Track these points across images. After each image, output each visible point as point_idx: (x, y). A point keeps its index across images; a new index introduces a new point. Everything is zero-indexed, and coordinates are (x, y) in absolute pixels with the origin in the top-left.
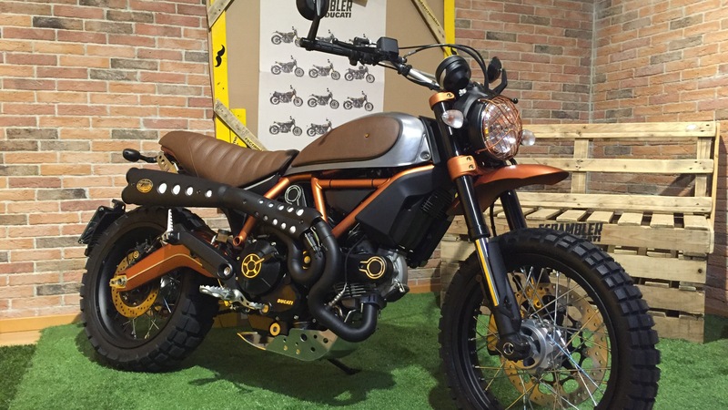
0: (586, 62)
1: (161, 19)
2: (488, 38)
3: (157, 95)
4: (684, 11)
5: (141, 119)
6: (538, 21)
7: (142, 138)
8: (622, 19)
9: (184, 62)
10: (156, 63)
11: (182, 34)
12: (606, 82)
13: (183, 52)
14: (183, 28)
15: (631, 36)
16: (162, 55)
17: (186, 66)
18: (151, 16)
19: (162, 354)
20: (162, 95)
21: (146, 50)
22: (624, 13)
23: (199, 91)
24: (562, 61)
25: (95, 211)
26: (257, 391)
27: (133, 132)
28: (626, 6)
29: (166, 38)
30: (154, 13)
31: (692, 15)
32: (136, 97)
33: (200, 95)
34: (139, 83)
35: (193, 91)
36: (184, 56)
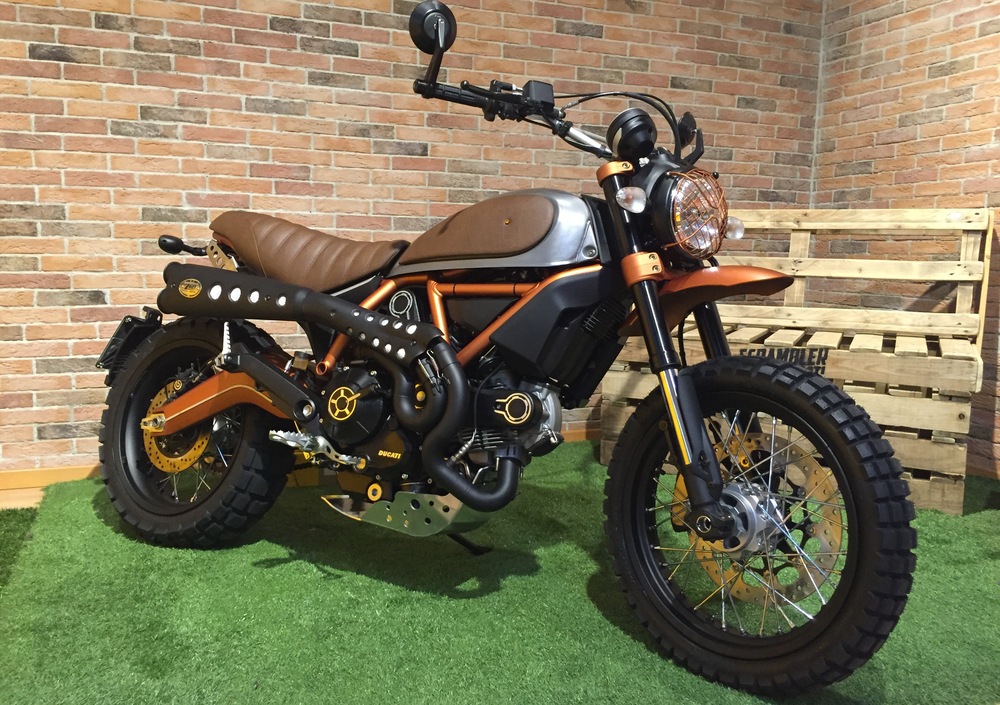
0: (808, 123)
1: (211, 51)
2: (674, 85)
3: (205, 159)
4: (948, 53)
5: (184, 193)
6: (743, 63)
7: (184, 221)
8: (861, 62)
9: (244, 112)
10: (205, 113)
11: (242, 72)
12: (836, 152)
13: (243, 98)
14: (242, 64)
15: (874, 87)
16: (213, 101)
17: (247, 118)
18: (197, 45)
19: (215, 524)
20: (213, 160)
21: (190, 95)
22: (864, 53)
23: (265, 154)
24: (775, 121)
25: (120, 322)
26: (348, 576)
27: (171, 211)
28: (867, 44)
29: (219, 77)
30: (201, 41)
31: (960, 58)
32: (177, 161)
33: (266, 160)
34: (180, 141)
35: (258, 155)
36: (243, 104)
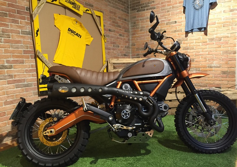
0: (129, 40)
1: (10, 16)
2: (109, 31)
3: (11, 49)
5: (5, 60)
6: (119, 26)
7: (6, 69)
8: (140, 28)
9: (21, 35)
10: (10, 35)
11: (19, 23)
12: (136, 46)
13: (20, 30)
14: (19, 20)
15: (143, 33)
16: (12, 31)
17: (22, 37)
18: (6, 14)
20: (13, 49)
21: (5, 29)
22: (140, 26)
23: (27, 47)
24: (124, 39)
27: (2, 66)
29: (13, 24)
30: (7, 13)
32: (2, 50)
33: (28, 49)
34: (3, 44)
35: (25, 48)
36: (20, 32)
